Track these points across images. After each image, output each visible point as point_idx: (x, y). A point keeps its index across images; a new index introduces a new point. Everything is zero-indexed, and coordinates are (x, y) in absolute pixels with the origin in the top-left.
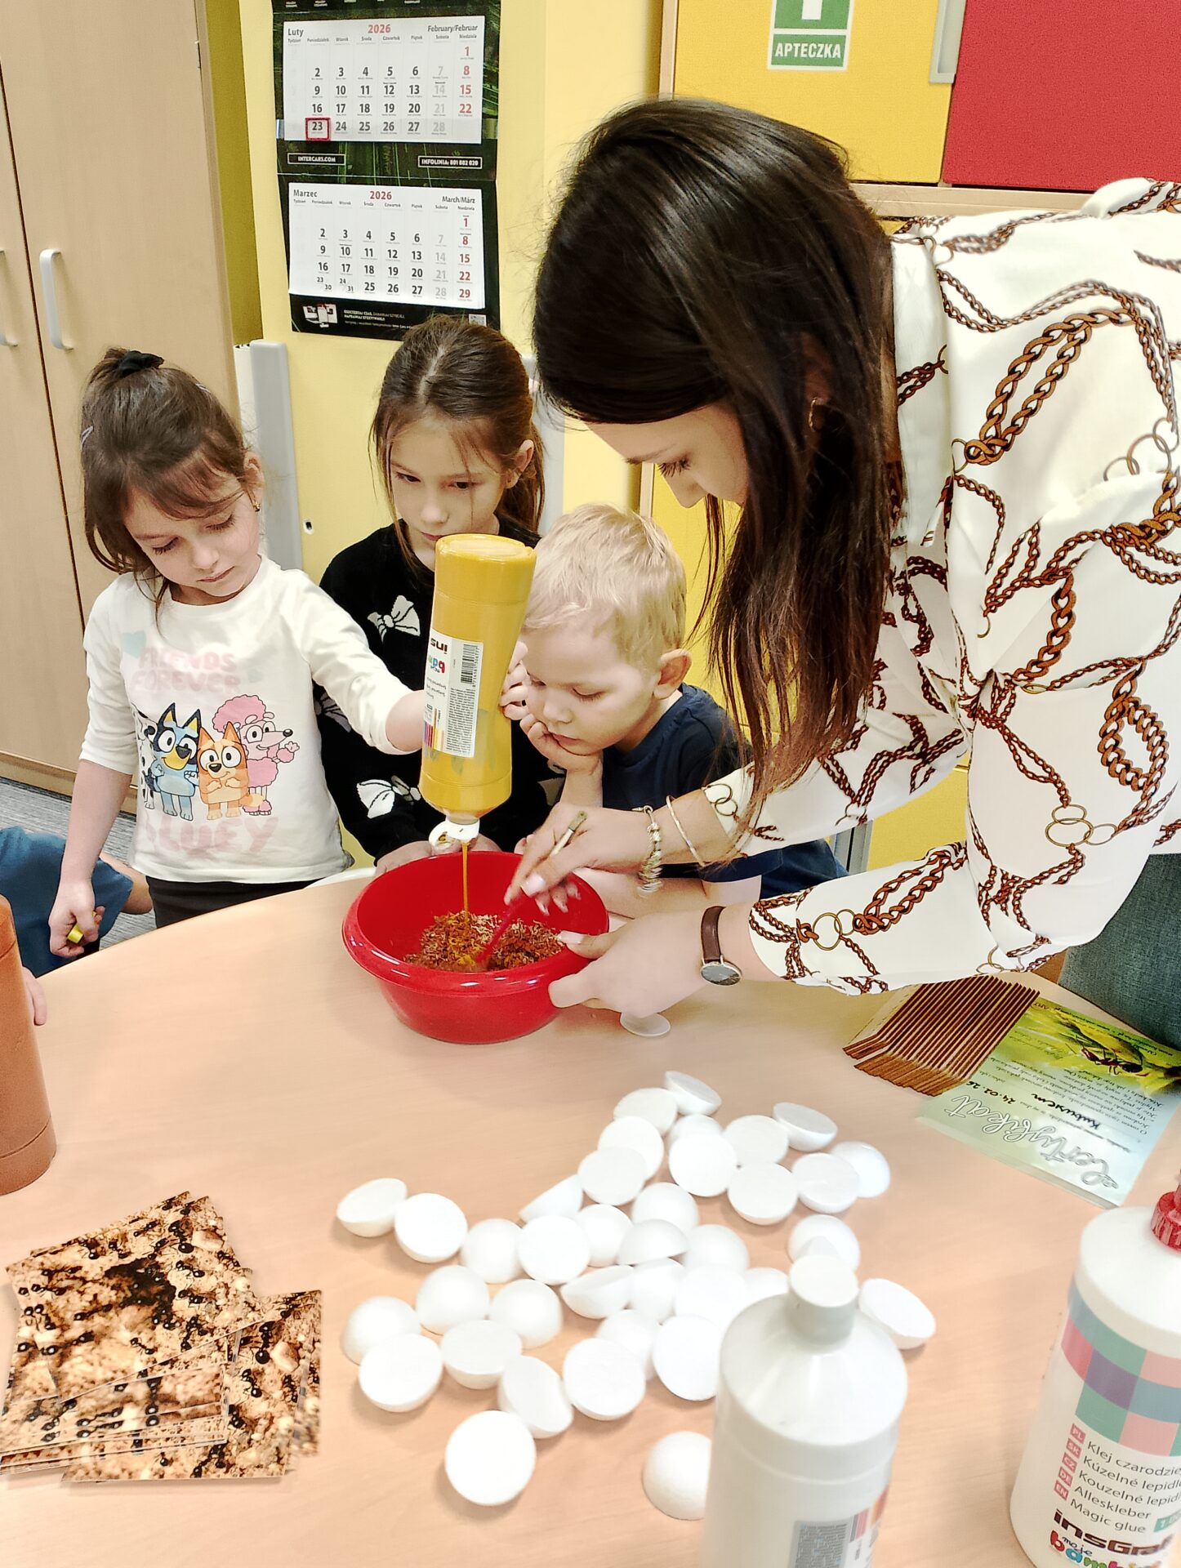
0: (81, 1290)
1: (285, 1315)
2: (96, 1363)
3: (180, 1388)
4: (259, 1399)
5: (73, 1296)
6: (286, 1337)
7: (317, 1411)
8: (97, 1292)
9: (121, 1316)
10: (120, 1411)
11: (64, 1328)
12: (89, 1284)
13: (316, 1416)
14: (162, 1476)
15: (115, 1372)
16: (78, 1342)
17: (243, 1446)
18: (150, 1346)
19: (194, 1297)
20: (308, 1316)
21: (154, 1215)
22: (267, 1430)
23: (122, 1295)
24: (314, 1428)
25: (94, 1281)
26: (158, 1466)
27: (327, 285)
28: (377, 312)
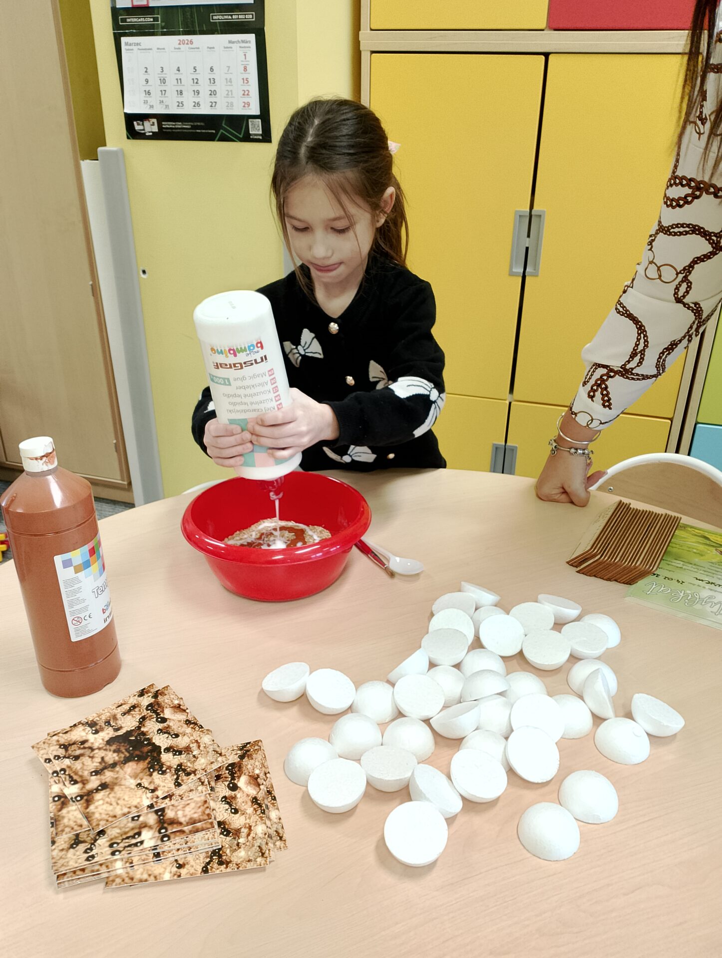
0: (91, 755)
1: (242, 757)
2: (114, 804)
3: (180, 813)
4: (237, 815)
5: (86, 760)
6: (246, 772)
7: (280, 819)
8: (103, 755)
9: (125, 769)
10: (139, 834)
11: (84, 782)
12: (96, 751)
13: (279, 823)
14: (179, 876)
15: (130, 808)
16: (97, 790)
17: (234, 848)
18: (151, 787)
19: (177, 752)
20: (258, 756)
21: (133, 701)
22: (248, 835)
23: (123, 756)
24: (280, 831)
25: (99, 749)
26: (175, 869)
27: (150, 105)
28: (185, 122)
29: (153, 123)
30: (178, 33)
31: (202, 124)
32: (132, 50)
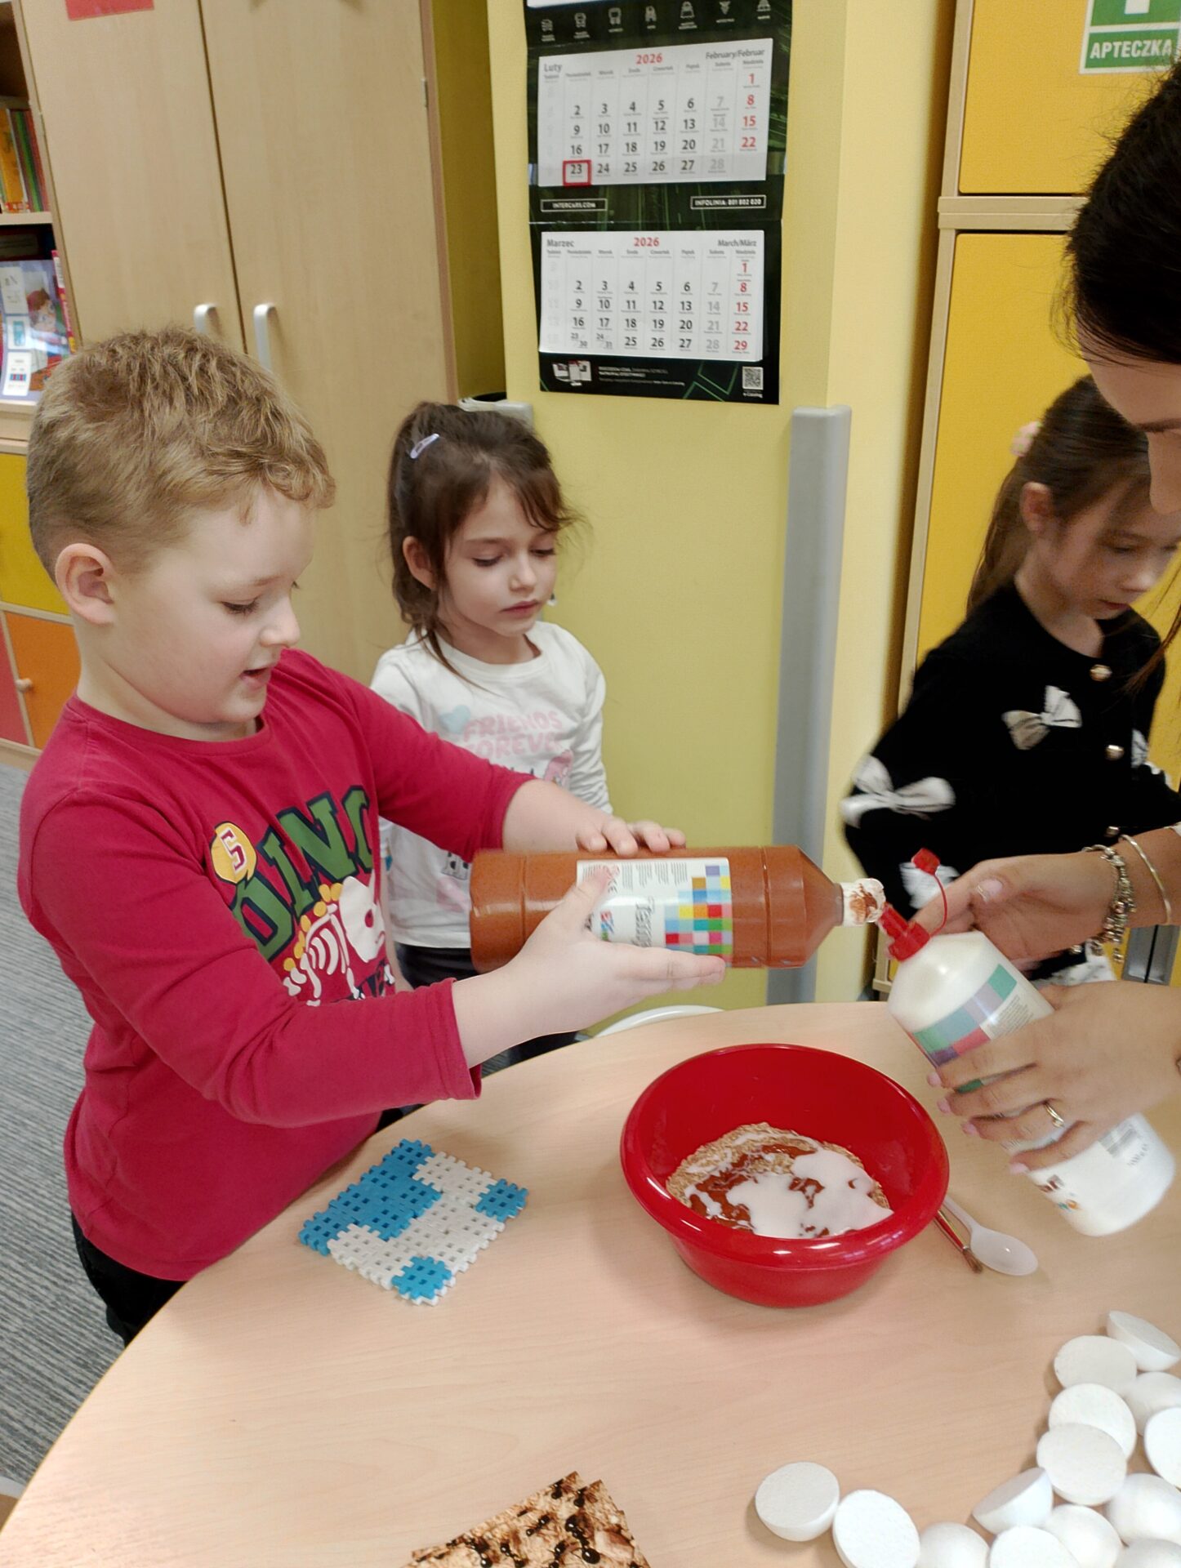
27: (581, 342)
28: (636, 367)
29: (585, 367)
30: (636, 228)
31: (664, 372)
32: (559, 252)
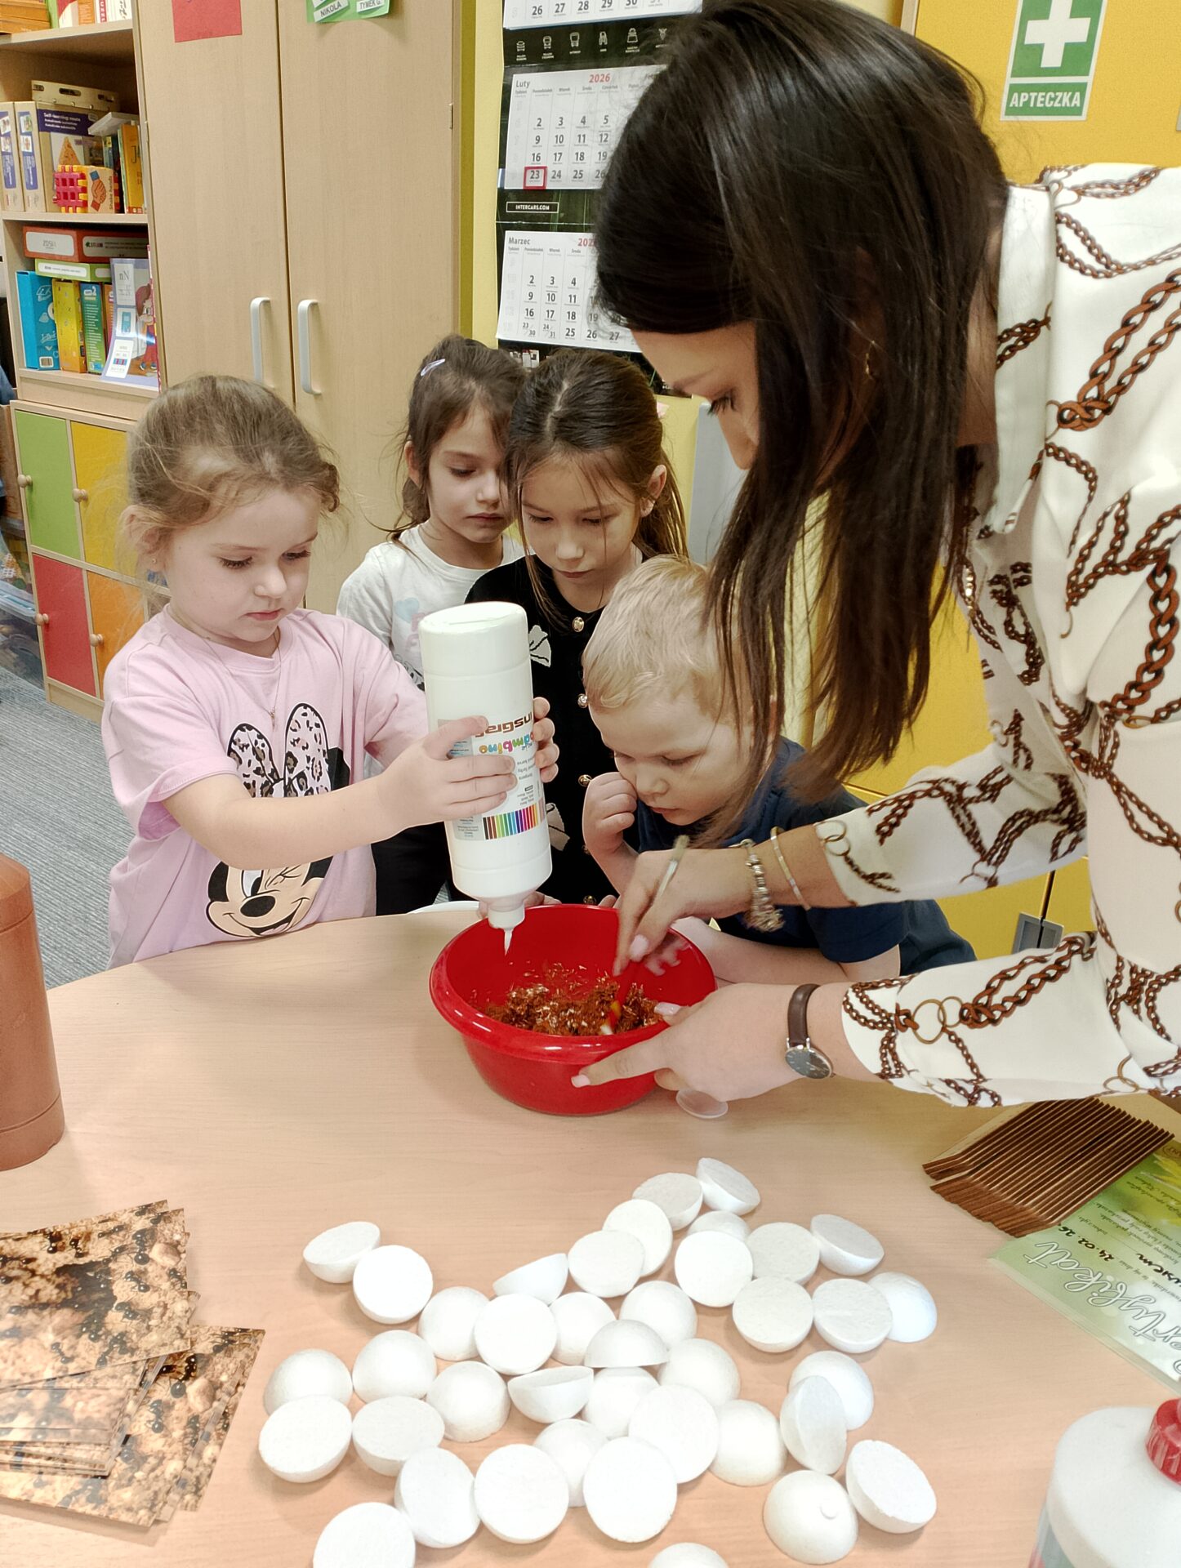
0: (27, 1282)
1: (217, 1349)
2: (10, 1362)
3: (80, 1405)
4: (158, 1434)
5: (17, 1287)
6: (209, 1373)
7: (214, 1461)
8: (41, 1287)
9: (54, 1317)
10: (12, 1417)
12: (37, 1278)
13: (211, 1467)
15: (24, 1374)
17: (123, 1482)
18: (68, 1354)
19: (130, 1310)
20: (240, 1356)
21: (124, 1218)
22: (153, 1470)
23: (63, 1295)
24: (204, 1480)
25: (42, 1276)
27: (531, 331)
29: (535, 356)
30: (580, 229)
32: (518, 249)
